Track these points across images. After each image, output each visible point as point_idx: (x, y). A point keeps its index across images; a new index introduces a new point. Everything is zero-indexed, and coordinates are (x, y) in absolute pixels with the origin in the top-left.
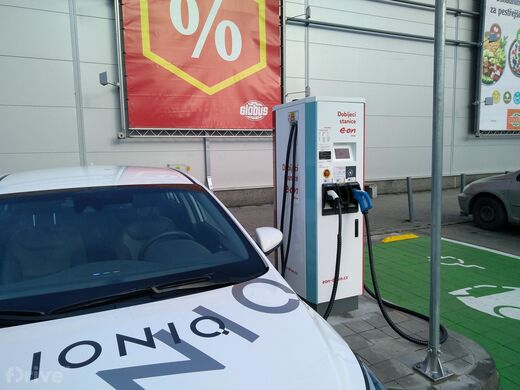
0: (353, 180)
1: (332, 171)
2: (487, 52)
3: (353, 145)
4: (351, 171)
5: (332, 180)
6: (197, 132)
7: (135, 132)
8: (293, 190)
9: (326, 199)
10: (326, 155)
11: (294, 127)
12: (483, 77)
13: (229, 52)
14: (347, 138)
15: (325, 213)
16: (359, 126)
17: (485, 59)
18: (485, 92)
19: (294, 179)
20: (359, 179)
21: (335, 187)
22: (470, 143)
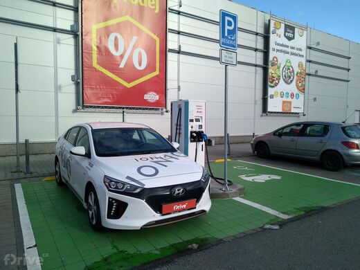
0: (201, 130)
1: (193, 127)
2: (271, 71)
3: (201, 117)
4: (200, 126)
5: (194, 130)
8: (180, 133)
9: (192, 136)
10: (192, 121)
11: (180, 110)
12: (269, 84)
13: (140, 65)
14: (199, 115)
15: (191, 141)
16: (203, 110)
17: (270, 74)
18: (271, 91)
19: (180, 129)
20: (203, 130)
21: (195, 132)
22: (263, 117)
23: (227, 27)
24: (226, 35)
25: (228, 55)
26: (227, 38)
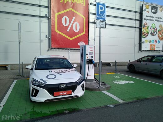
0: (92, 59)
1: (88, 57)
2: (143, 30)
3: (92, 53)
4: (92, 57)
5: (88, 58)
6: (67, 49)
7: (53, 49)
8: (82, 60)
9: (87, 62)
10: (87, 54)
11: (83, 49)
12: (142, 36)
13: (76, 30)
14: (91, 52)
15: (87, 64)
16: (93, 50)
17: (143, 32)
18: (143, 40)
19: (82, 58)
20: (93, 59)
21: (89, 60)
23: (100, 10)
24: (100, 14)
25: (100, 23)
26: (100, 15)
